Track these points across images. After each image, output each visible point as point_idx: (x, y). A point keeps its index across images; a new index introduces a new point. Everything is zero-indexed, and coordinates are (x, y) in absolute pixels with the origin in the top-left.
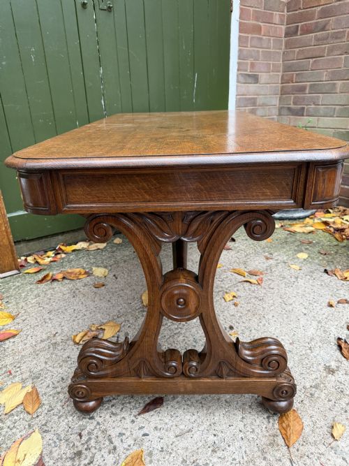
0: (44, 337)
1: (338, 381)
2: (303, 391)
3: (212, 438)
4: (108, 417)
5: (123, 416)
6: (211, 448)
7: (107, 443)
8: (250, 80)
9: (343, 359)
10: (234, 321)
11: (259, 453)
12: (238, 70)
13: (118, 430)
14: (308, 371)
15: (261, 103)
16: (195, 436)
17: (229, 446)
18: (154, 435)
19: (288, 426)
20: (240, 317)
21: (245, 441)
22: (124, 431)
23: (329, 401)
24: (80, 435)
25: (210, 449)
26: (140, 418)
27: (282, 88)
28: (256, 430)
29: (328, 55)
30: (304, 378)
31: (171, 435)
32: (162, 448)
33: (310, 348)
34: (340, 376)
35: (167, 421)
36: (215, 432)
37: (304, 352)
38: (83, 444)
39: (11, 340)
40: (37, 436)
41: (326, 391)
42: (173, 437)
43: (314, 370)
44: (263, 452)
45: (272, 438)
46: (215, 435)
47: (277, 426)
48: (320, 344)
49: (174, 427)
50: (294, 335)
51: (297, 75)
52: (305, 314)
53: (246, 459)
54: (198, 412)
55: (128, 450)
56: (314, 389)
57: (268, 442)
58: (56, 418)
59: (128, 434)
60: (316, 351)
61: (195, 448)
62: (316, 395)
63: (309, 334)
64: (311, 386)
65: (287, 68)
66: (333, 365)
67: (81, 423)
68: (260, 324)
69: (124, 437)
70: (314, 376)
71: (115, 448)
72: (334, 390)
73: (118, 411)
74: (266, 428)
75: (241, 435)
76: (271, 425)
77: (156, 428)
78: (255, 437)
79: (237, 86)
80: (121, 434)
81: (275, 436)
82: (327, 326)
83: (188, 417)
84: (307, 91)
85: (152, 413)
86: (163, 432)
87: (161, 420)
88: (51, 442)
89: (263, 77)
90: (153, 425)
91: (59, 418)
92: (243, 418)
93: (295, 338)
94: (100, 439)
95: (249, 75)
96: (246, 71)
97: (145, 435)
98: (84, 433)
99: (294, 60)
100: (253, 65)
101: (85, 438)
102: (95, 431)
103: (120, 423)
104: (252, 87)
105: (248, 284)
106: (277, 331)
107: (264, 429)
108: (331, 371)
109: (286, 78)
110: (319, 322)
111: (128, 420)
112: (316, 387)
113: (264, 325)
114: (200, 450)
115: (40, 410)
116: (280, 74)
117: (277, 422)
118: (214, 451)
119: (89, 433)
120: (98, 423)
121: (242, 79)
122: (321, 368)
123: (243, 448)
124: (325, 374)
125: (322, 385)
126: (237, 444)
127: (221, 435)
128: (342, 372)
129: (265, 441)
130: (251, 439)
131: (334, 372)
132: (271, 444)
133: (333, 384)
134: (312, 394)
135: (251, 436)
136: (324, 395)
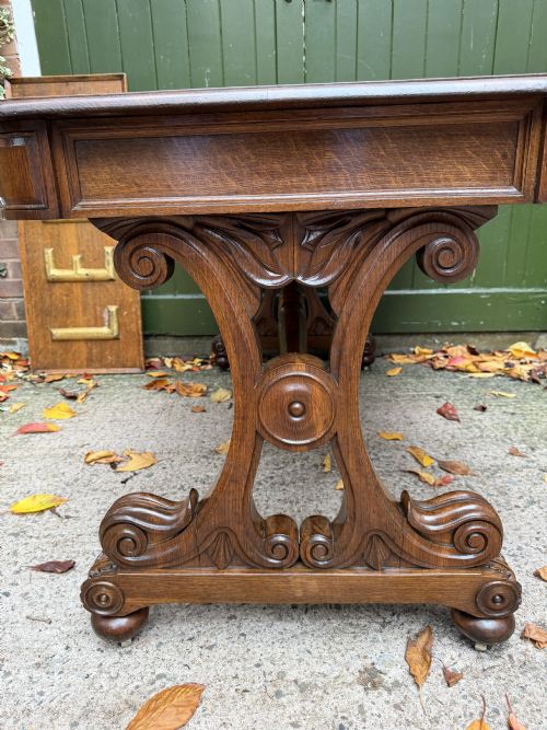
0: (73, 444)
1: (361, 706)
2: (269, 678)
3: (60, 648)
6: (40, 660)
11: (78, 712)
14: (325, 654)
16: (48, 632)
17: (61, 673)
18: (13, 600)
21: (88, 681)
25: (37, 660)
26: (29, 572)
28: (118, 681)
30: (300, 661)
31: (28, 612)
34: (378, 702)
35: (46, 594)
36: (72, 644)
39: (44, 435)
41: (309, 706)
42: (24, 615)
43: (339, 658)
44: (86, 715)
45: (123, 706)
46: (67, 648)
49: (43, 606)
53: (53, 704)
56: (293, 688)
57: (110, 708)
61: (25, 646)
62: (283, 700)
64: (296, 681)
70: (325, 669)
72: (329, 714)
74: (137, 687)
75: (93, 672)
77: (27, 594)
78: (105, 688)
81: (132, 707)
85: (46, 575)
86: (26, 603)
87: (42, 588)
90: (27, 589)
97: (7, 594)
105: (414, 479)
107: (131, 687)
108: (371, 681)
111: (15, 568)
112: (303, 688)
114: (26, 652)
118: (38, 665)
122: (358, 665)
123: (72, 688)
124: (350, 679)
125: (320, 692)
126: (72, 678)
127: (74, 652)
128: (396, 697)
129: (110, 702)
130: (97, 686)
131: (375, 686)
132: (110, 714)
133: (343, 704)
134: (278, 694)
135: (103, 681)
136: (298, 707)
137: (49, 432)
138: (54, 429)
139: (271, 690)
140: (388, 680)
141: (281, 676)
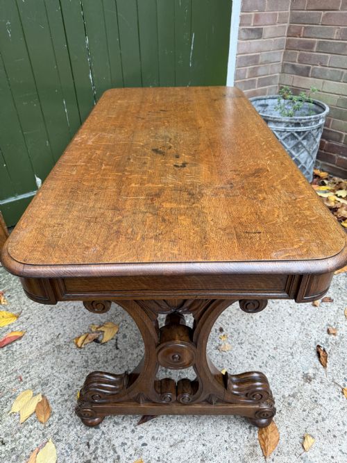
0: (48, 339)
1: (314, 390)
2: (282, 401)
3: (201, 448)
4: (111, 426)
5: (124, 425)
6: (201, 458)
7: (112, 452)
8: (253, 35)
9: (321, 366)
10: (224, 321)
12: (240, 25)
13: (121, 440)
14: (288, 379)
15: (263, 60)
16: (187, 446)
17: (215, 456)
18: (152, 445)
19: (267, 437)
20: (230, 317)
21: (229, 450)
22: (126, 441)
23: (304, 411)
24: (88, 445)
25: (199, 459)
26: (139, 427)
27: (288, 41)
28: (239, 440)
29: (342, 9)
30: (284, 387)
31: (166, 444)
32: (159, 458)
33: (292, 354)
34: (315, 384)
35: (163, 431)
36: (203, 442)
37: (286, 358)
38: (91, 454)
39: (18, 342)
40: (51, 446)
41: (302, 401)
42: (167, 447)
43: (293, 378)
44: (244, 461)
45: (251, 448)
46: (204, 445)
47: (257, 436)
48: (301, 349)
49: (169, 437)
50: (278, 338)
51: (305, 28)
52: (290, 315)
54: (189, 422)
55: (130, 459)
56: (291, 399)
57: (249, 452)
58: (66, 427)
59: (129, 443)
60: (297, 357)
61: (187, 458)
62: (293, 405)
63: (292, 338)
64: (289, 395)
65: (295, 19)
66: (311, 372)
67: (88, 432)
68: (248, 326)
69: (126, 447)
70: (293, 385)
71: (119, 458)
72: (308, 399)
73: (120, 420)
74: (248, 438)
75: (226, 445)
76: (252, 435)
77: (153, 437)
78: (238, 448)
79: (238, 44)
80: (124, 444)
81: (255, 446)
82: (309, 329)
83: (181, 427)
84: (315, 49)
85: (149, 422)
86: (159, 441)
87: (157, 430)
88: (63, 451)
89: (268, 31)
90: (150, 435)
91: (69, 427)
92: (228, 428)
93: (279, 342)
94: (106, 448)
95: (252, 30)
96: (249, 25)
97: (144, 444)
98: (92, 442)
99: (303, 10)
100: (257, 17)
101: (92, 448)
102: (101, 441)
103: (122, 433)
104: (255, 43)
106: (263, 334)
107: (246, 439)
108: (308, 379)
109: (293, 30)
110: (303, 324)
111: (129, 430)
112: (294, 396)
113: (252, 327)
114: (191, 460)
115: (51, 419)
116: (287, 25)
117: (257, 432)
118: (202, 461)
119: (96, 443)
120: (103, 433)
121: (244, 35)
122: (300, 376)
123: (227, 457)
124: (302, 383)
125: (299, 394)
126: (222, 454)
127: (209, 445)
128: (318, 380)
129: (246, 451)
130: (234, 449)
131: (310, 380)
132: (251, 454)
133: (309, 393)
134: (289, 404)
135: (234, 446)
136: (299, 405)
137: (20, 338)
138: (19, 334)
139: (286, 404)
140: (311, 375)
141: (283, 397)
